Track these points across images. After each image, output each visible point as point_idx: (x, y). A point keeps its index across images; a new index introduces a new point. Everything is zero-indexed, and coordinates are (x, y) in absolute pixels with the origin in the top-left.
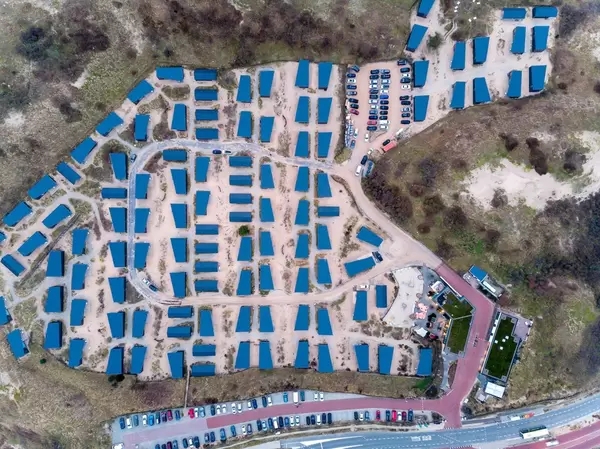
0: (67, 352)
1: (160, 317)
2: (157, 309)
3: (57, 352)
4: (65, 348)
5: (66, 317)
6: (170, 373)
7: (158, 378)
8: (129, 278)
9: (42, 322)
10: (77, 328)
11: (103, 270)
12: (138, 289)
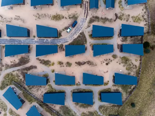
0: (124, 87)
1: (97, 18)
2: (91, 21)
3: (124, 96)
4: (120, 89)
5: (96, 89)
6: (142, 7)
7: (146, 17)
8: (67, 44)
9: (100, 107)
10: (105, 80)
11: (60, 63)
12: (76, 36)
